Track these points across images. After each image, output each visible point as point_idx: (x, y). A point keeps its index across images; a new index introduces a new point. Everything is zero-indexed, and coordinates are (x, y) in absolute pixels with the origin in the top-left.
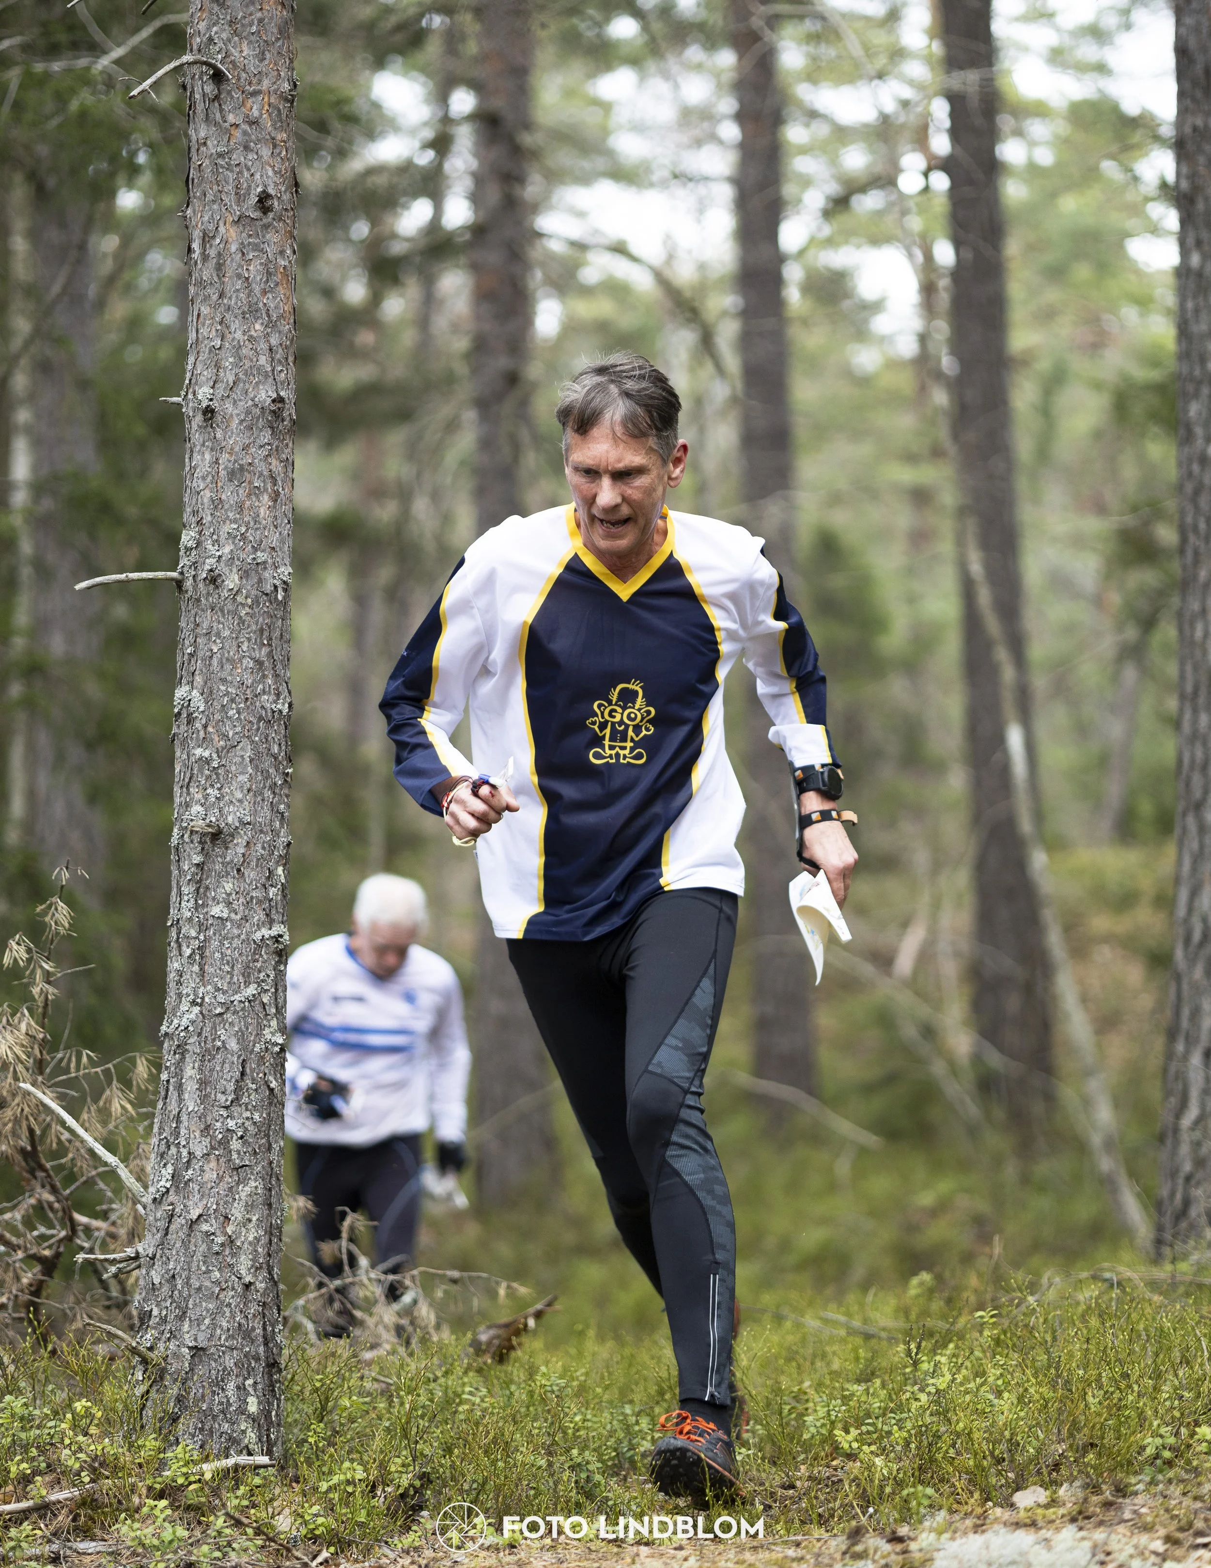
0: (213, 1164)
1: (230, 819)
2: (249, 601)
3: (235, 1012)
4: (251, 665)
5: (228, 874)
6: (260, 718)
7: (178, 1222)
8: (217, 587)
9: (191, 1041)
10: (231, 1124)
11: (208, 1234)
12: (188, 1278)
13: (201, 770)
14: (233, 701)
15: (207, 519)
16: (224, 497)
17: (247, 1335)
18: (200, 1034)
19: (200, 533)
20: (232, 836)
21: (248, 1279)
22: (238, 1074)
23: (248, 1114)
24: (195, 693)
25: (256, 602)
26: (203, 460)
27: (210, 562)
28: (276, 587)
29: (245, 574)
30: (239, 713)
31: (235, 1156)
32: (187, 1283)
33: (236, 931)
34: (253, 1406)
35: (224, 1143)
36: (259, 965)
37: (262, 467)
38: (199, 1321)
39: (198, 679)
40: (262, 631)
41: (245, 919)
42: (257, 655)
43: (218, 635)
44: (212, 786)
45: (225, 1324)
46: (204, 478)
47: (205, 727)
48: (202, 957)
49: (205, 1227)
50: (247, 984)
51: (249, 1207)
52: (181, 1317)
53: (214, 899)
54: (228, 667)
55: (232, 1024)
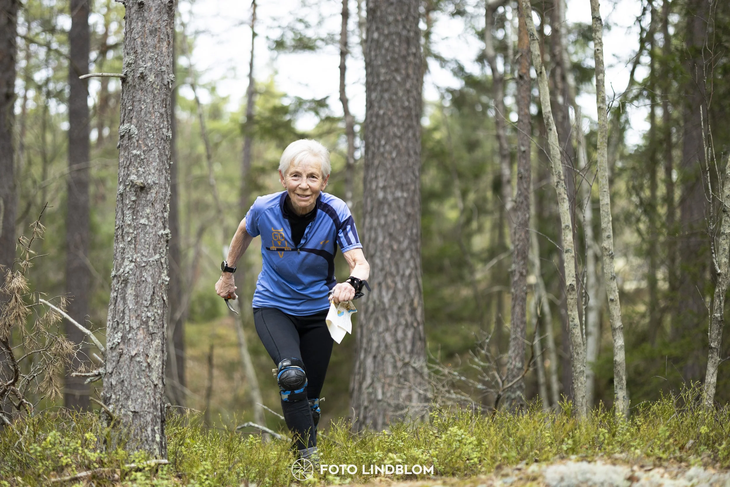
0: (141, 332)
1: (149, 181)
2: (159, 87)
3: (151, 266)
4: (159, 115)
5: (147, 205)
6: (162, 139)
7: (125, 357)
8: (144, 80)
9: (130, 278)
10: (149, 314)
11: (139, 362)
12: (130, 382)
13: (136, 160)
14: (151, 130)
15: (139, 51)
16: (147, 41)
17: (155, 407)
18: (135, 275)
19: (136, 57)
20: (150, 189)
21: (156, 382)
22: (152, 293)
23: (155, 310)
24: (132, 126)
25: (161, 88)
26: (137, 25)
27: (141, 70)
28: (168, 82)
29: (156, 76)
30: (153, 135)
31: (150, 328)
32: (130, 384)
33: (151, 231)
34: (158, 439)
35: (146, 323)
36: (160, 246)
37: (164, 30)
38: (136, 400)
39: (134, 121)
40: (163, 101)
41: (155, 225)
42: (161, 111)
43: (144, 101)
44: (141, 167)
45: (147, 402)
46: (138, 33)
47: (138, 141)
48: (135, 241)
49: (138, 359)
50: (155, 253)
51: (156, 351)
52: (127, 399)
53: (141, 216)
54: (149, 115)
55: (149, 271)
